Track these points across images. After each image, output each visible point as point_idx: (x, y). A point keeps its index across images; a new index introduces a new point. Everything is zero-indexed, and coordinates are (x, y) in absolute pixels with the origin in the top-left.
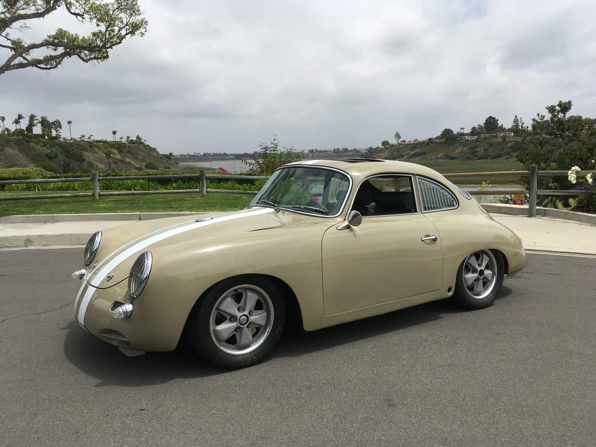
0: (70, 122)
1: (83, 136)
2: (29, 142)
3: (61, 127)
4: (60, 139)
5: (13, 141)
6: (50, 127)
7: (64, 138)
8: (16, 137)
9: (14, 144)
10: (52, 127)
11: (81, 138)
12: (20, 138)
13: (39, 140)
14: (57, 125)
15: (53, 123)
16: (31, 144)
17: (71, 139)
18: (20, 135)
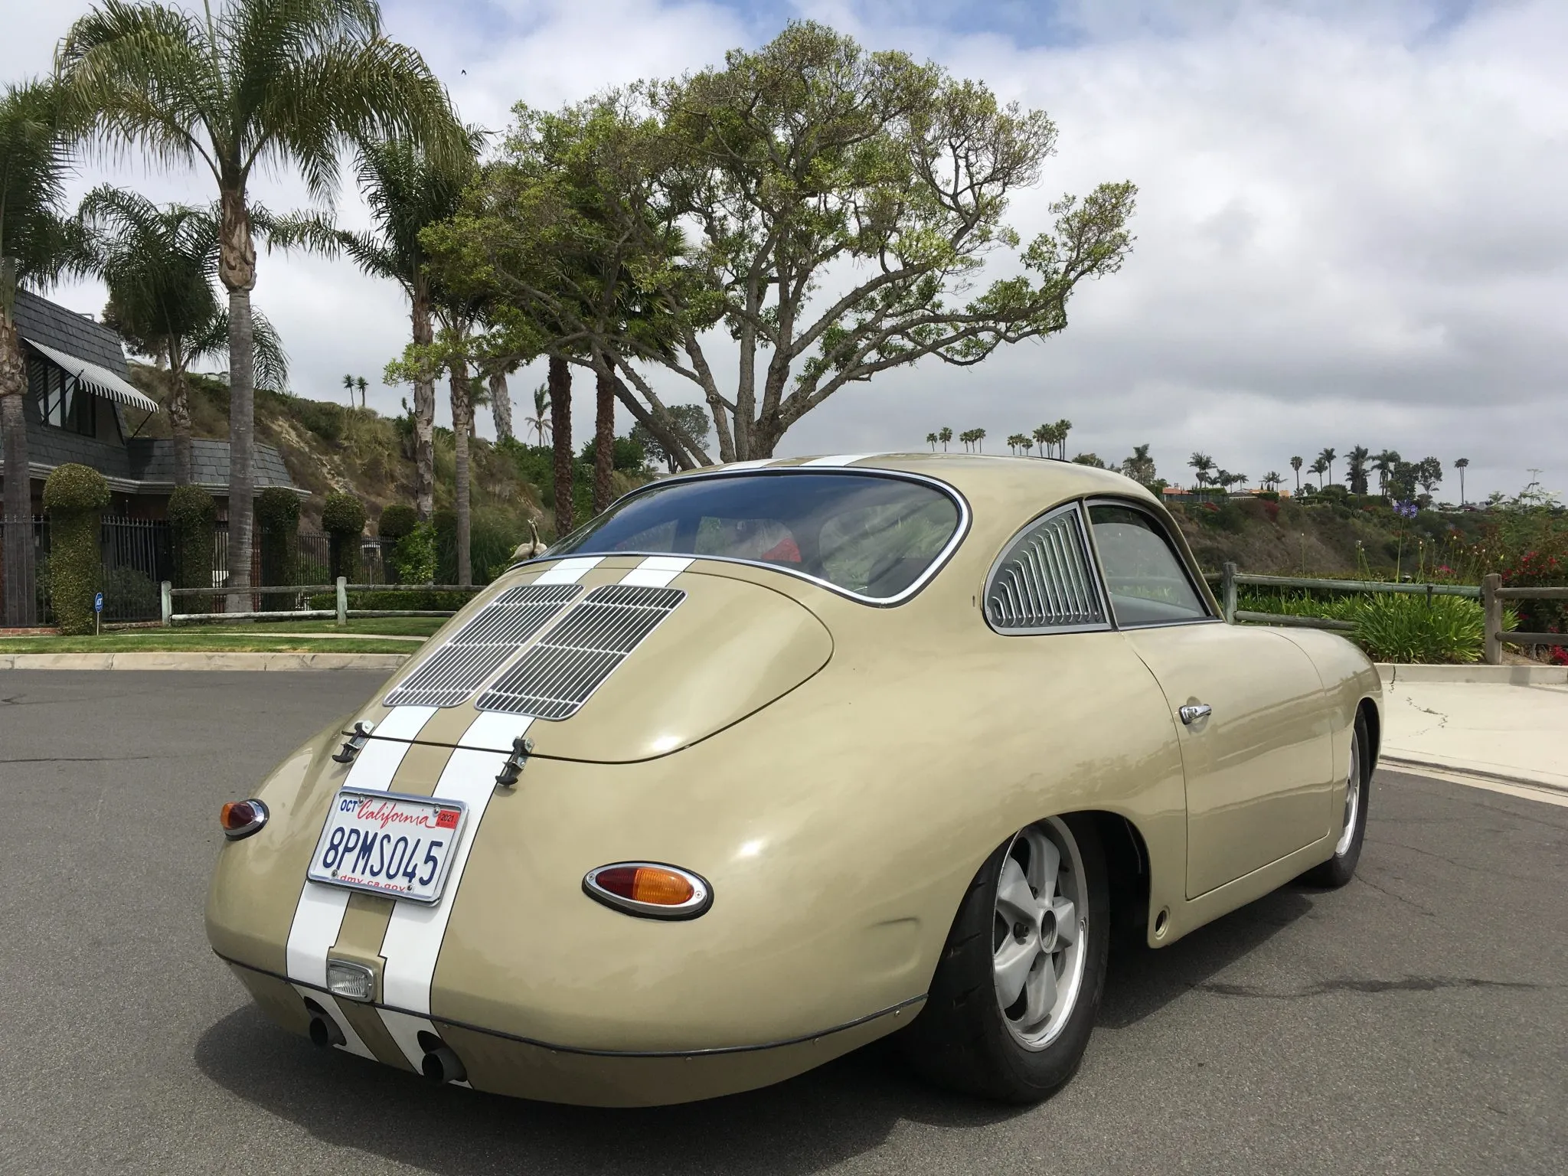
0: (1462, 463)
1: (1496, 498)
2: (1347, 518)
3: (1438, 475)
4: (1430, 508)
5: (1309, 515)
6: (1411, 477)
7: (1440, 504)
8: (1319, 506)
9: (1309, 522)
10: (1416, 478)
11: (1491, 503)
12: (1325, 507)
13: (1375, 510)
14: (1430, 470)
15: (1419, 467)
16: (1351, 520)
17: (1462, 507)
18: (1327, 500)
